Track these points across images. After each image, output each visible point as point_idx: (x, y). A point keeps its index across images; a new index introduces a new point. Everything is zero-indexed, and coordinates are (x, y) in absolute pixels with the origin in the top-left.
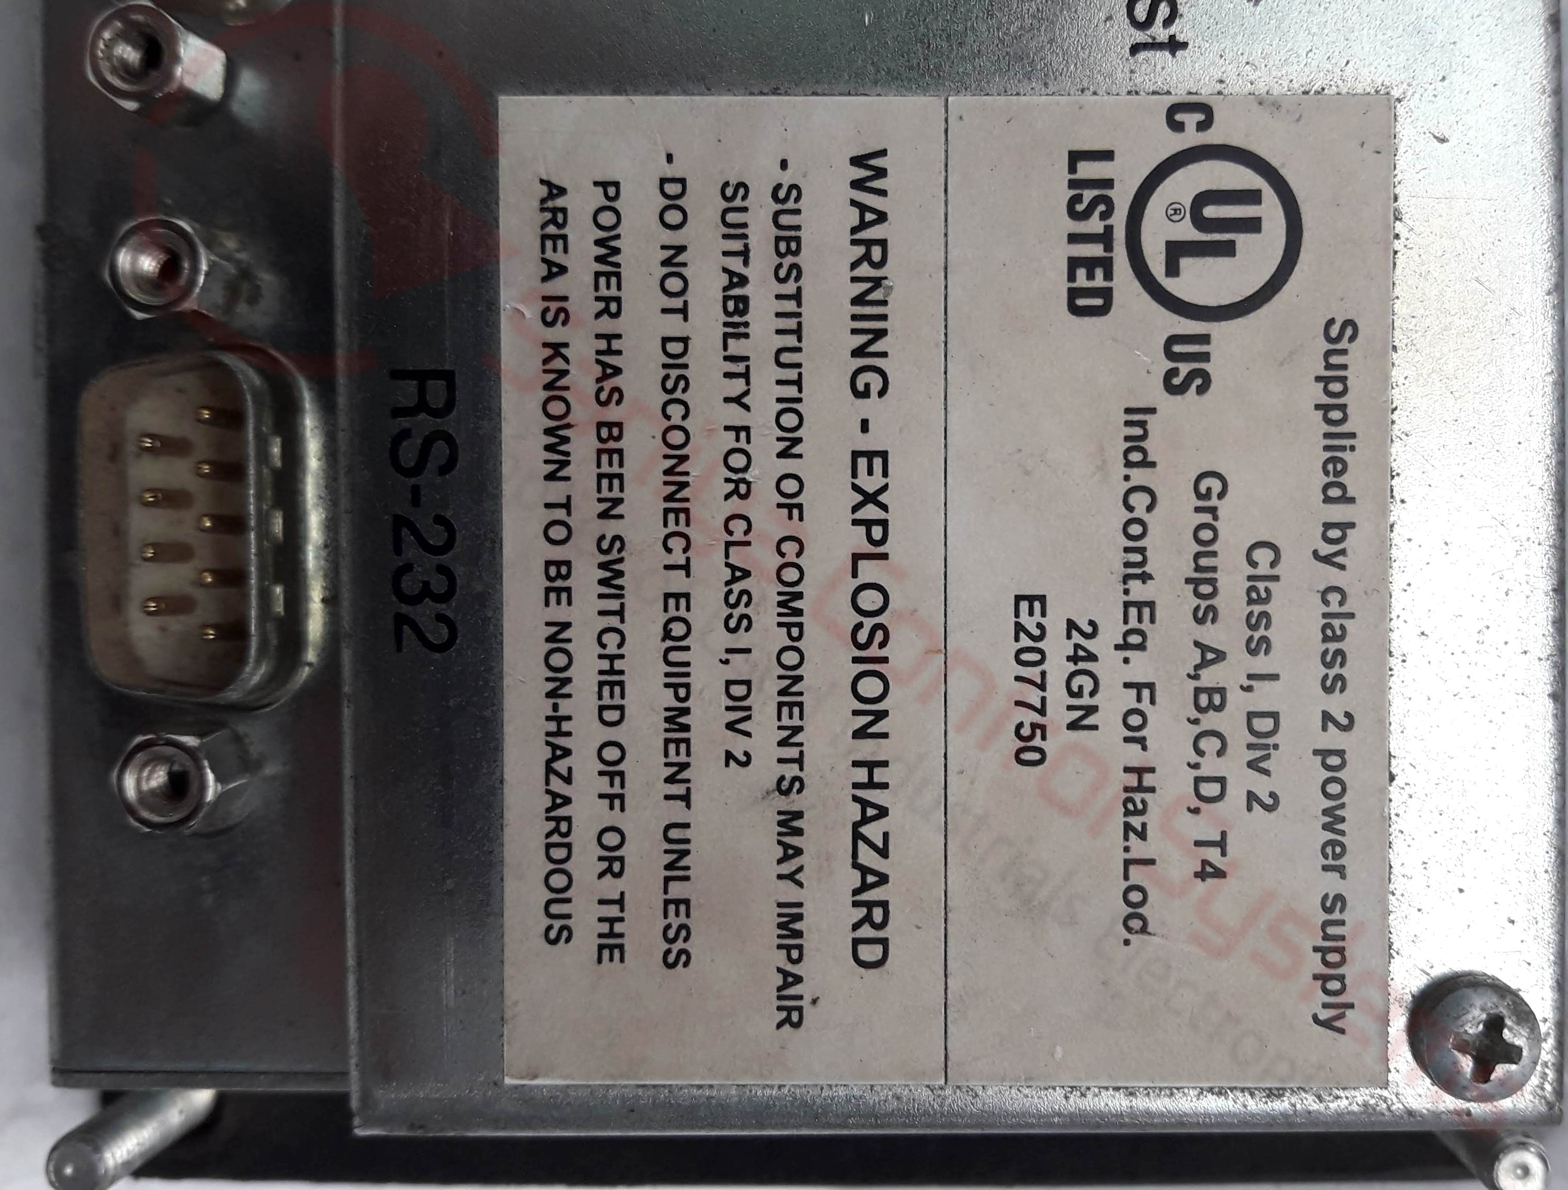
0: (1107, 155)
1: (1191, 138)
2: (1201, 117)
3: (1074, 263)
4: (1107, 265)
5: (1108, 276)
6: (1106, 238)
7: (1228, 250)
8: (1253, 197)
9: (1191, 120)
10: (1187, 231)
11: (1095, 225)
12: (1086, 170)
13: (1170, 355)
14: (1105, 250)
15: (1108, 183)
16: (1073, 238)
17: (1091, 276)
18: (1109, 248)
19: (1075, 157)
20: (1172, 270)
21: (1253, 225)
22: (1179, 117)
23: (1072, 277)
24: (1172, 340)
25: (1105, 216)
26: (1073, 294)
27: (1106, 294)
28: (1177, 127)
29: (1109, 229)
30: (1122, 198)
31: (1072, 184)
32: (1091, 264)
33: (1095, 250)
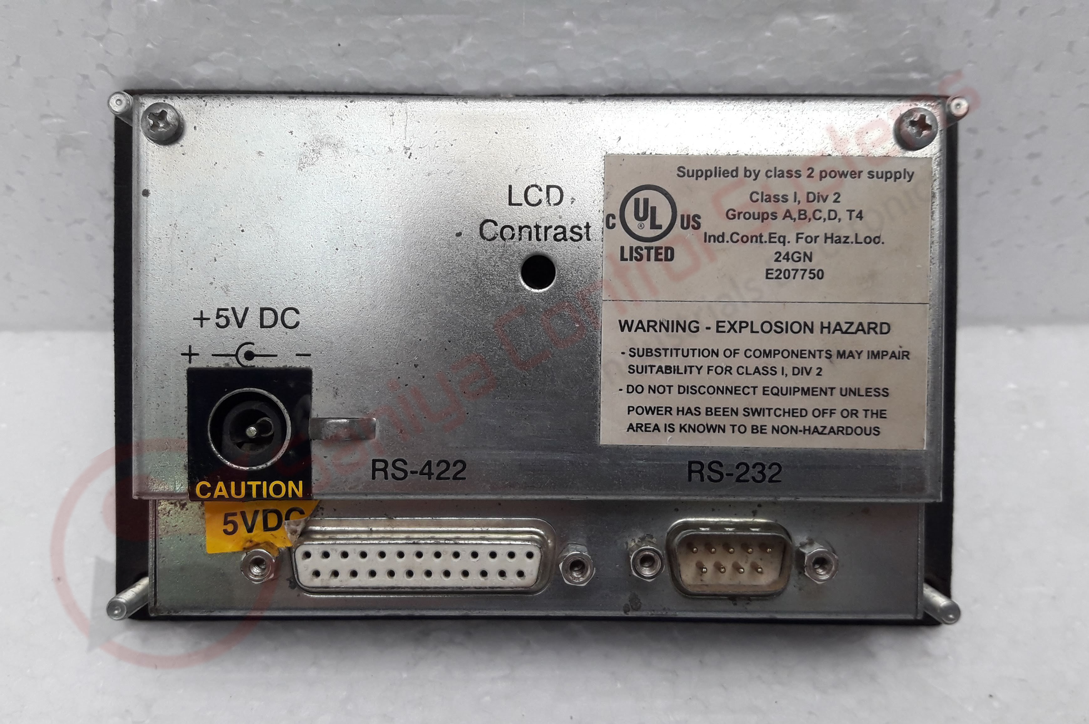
0: (622, 248)
1: (617, 221)
2: (611, 218)
3: (657, 259)
4: (657, 249)
5: (661, 248)
6: (649, 249)
7: (654, 209)
8: (637, 201)
9: (612, 221)
10: (647, 222)
11: (644, 252)
12: (627, 255)
13: (687, 228)
14: (652, 249)
15: (631, 248)
16: (649, 259)
17: (661, 254)
18: (652, 248)
19: (623, 259)
20: (660, 227)
21: (646, 201)
22: (611, 225)
23: (661, 260)
24: (682, 227)
25: (642, 249)
26: (667, 259)
27: (667, 249)
28: (614, 225)
29: (646, 248)
30: (636, 243)
31: (631, 260)
32: (657, 254)
33: (653, 252)
